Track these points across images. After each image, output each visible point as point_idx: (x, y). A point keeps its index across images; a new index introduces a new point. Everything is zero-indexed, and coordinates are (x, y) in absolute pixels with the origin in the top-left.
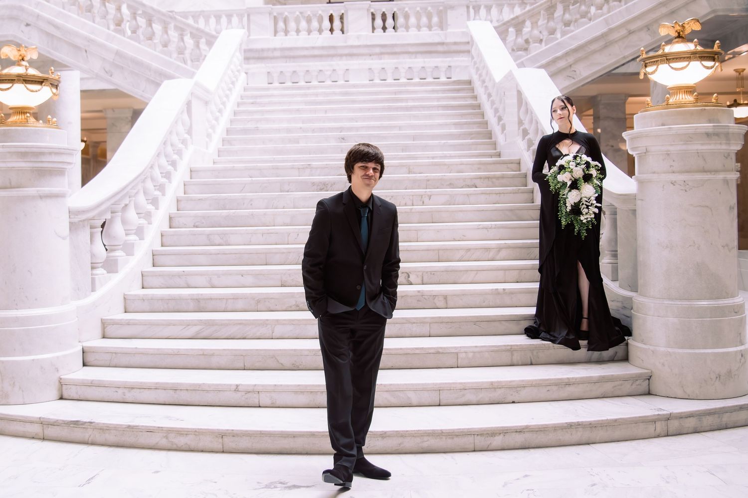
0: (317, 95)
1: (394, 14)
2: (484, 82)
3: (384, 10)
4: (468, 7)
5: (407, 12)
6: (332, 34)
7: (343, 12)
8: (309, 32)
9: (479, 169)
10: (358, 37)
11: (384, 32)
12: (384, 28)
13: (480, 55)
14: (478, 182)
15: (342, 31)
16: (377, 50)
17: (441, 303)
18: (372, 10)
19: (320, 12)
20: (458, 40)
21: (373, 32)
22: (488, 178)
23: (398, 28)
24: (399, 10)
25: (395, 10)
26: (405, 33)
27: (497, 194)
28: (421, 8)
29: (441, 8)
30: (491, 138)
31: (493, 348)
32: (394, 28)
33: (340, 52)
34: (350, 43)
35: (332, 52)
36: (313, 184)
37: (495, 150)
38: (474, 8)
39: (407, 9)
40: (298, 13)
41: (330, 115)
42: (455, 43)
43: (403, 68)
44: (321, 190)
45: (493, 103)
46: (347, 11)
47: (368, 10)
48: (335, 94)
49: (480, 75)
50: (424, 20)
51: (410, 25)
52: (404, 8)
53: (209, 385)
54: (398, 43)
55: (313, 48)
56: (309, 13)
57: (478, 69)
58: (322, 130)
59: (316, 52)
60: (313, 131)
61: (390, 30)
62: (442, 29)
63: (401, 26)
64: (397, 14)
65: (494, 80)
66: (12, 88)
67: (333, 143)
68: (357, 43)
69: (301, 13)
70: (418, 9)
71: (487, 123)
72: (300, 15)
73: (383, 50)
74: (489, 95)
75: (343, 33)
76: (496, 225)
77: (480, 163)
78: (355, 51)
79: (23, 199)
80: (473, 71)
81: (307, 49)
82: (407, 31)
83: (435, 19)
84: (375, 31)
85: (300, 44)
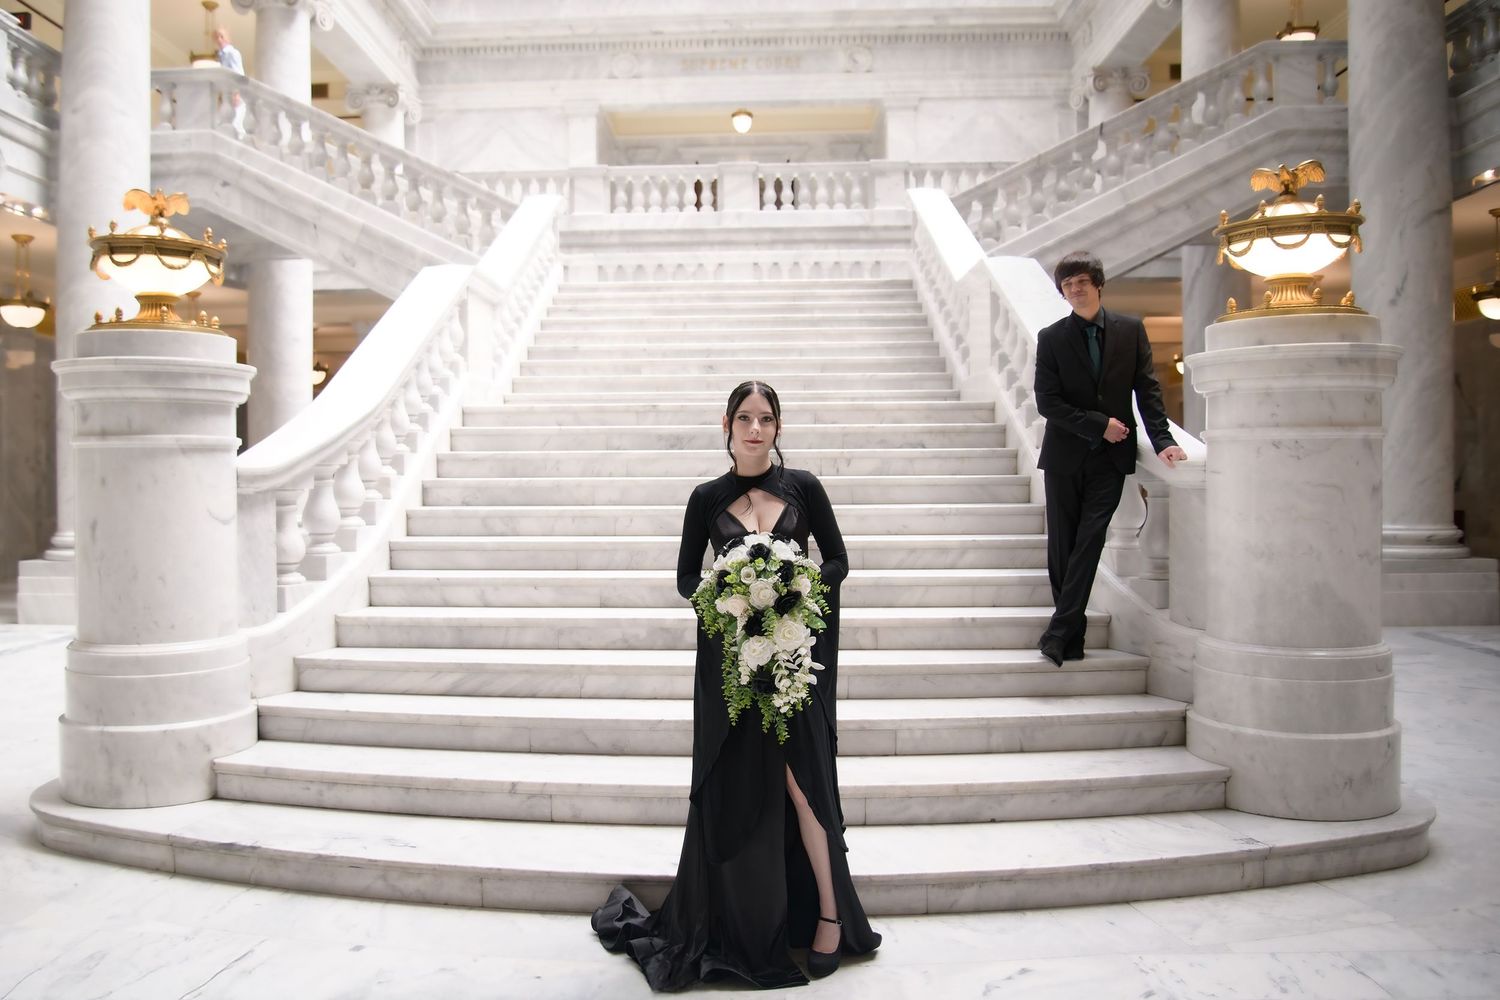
0: (671, 299)
1: (793, 182)
2: (933, 282)
3: (778, 176)
4: (906, 174)
5: (813, 179)
6: (698, 210)
7: (716, 177)
8: (664, 206)
9: (928, 419)
10: (739, 216)
11: (779, 208)
12: (779, 204)
13: (929, 242)
14: (926, 439)
15: (714, 204)
16: (767, 237)
17: (866, 640)
18: (761, 176)
19: (681, 177)
20: (891, 223)
21: (761, 208)
22: (943, 432)
23: (799, 204)
24: (802, 175)
25: (796, 175)
26: (811, 211)
27: (958, 458)
28: (835, 174)
29: (865, 174)
30: (943, 369)
31: (956, 724)
32: (793, 203)
33: (710, 237)
34: (728, 224)
35: (697, 238)
36: (660, 437)
37: (952, 388)
38: (915, 175)
39: (813, 175)
40: (647, 178)
41: (691, 330)
42: (886, 228)
44: (672, 447)
45: (948, 315)
46: (721, 176)
47: (754, 175)
48: (700, 298)
49: (928, 273)
50: (840, 191)
51: (817, 200)
52: (810, 173)
53: (466, 782)
54: (799, 225)
55: (670, 232)
56: (664, 178)
57: (923, 264)
58: (679, 353)
59: (673, 238)
60: (664, 354)
61: (787, 207)
62: (866, 207)
63: (805, 201)
64: (798, 182)
65: (950, 277)
66: (138, 260)
67: (695, 374)
68: (736, 225)
69: (652, 178)
70: (831, 175)
71: (936, 347)
72: (651, 182)
73: (776, 237)
74: (942, 304)
75: (715, 209)
76: (957, 509)
77: (930, 408)
78: (734, 237)
79: (152, 454)
80: (916, 267)
81: (659, 232)
82: (814, 208)
83: (856, 191)
84: (765, 208)
85: (649, 225)
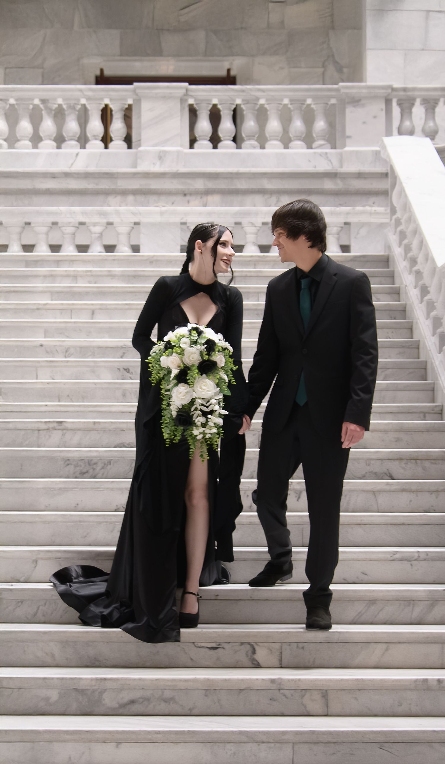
0: (75, 277)
1: (235, 111)
2: (413, 261)
3: (215, 101)
4: (388, 102)
5: (262, 106)
6: (106, 147)
7: (130, 102)
8: (60, 140)
9: (397, 443)
10: (161, 157)
11: (215, 147)
12: (215, 140)
13: (407, 206)
14: (394, 467)
15: (128, 140)
16: (199, 184)
17: (316, 706)
18: (191, 101)
19: (83, 101)
20: (367, 168)
21: (191, 146)
22: (414, 459)
23: (243, 140)
24: (246, 102)
25: (238, 101)
26: (259, 151)
27: (431, 492)
28: (292, 101)
29: (333, 101)
30: (424, 378)
32: (234, 140)
33: (122, 184)
34: (143, 167)
35: (105, 185)
36: (67, 461)
37: (433, 402)
38: (400, 104)
39: (262, 101)
40: (37, 102)
41: (100, 319)
42: (360, 175)
43: (252, 224)
44: (83, 474)
45: (431, 306)
46: (138, 101)
47: (182, 100)
48: (111, 276)
49: (408, 249)
50: (298, 124)
51: (267, 135)
52: (258, 99)
54: (242, 170)
55: (67, 175)
56: (60, 101)
57: (403, 235)
58: (84, 350)
59: (74, 184)
60: (67, 352)
61: (227, 144)
62: (334, 147)
63: (251, 137)
64: (242, 110)
65: (433, 261)
67: (106, 379)
68: (157, 168)
69: (44, 101)
70: (286, 101)
71: (416, 346)
72: (41, 106)
73: (211, 185)
74: (424, 291)
75: (130, 147)
76: (427, 553)
77: (401, 430)
78: (155, 185)
80: (393, 239)
81: (53, 176)
82: (263, 147)
83: (320, 125)
84: (196, 145)
85: (39, 166)
